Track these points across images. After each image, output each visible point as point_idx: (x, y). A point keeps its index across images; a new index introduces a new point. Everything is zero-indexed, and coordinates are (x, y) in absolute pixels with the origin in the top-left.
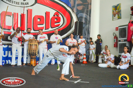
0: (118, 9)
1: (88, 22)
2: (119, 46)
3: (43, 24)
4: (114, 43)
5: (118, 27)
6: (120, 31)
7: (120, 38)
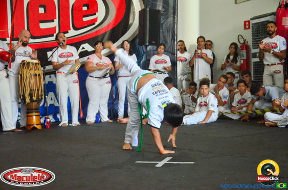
1: (172, 11)
2: (252, 68)
3: (53, 21)
4: (242, 62)
5: (249, 19)
6: (254, 30)
7: (255, 48)
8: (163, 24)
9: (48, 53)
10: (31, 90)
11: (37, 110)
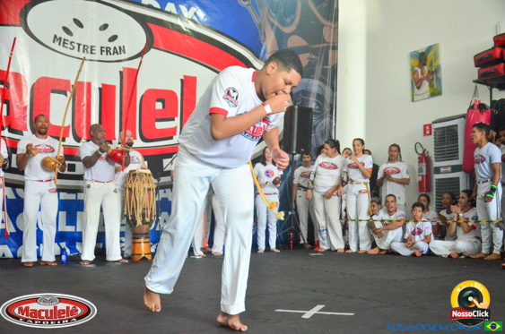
0: (428, 63)
1: (328, 110)
2: (434, 187)
3: (173, 119)
4: (420, 178)
5: (431, 123)
6: (437, 137)
7: (437, 161)
8: (315, 126)
9: (164, 160)
10: (144, 209)
11: (146, 235)
